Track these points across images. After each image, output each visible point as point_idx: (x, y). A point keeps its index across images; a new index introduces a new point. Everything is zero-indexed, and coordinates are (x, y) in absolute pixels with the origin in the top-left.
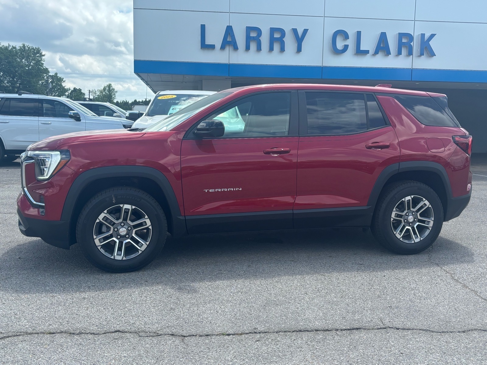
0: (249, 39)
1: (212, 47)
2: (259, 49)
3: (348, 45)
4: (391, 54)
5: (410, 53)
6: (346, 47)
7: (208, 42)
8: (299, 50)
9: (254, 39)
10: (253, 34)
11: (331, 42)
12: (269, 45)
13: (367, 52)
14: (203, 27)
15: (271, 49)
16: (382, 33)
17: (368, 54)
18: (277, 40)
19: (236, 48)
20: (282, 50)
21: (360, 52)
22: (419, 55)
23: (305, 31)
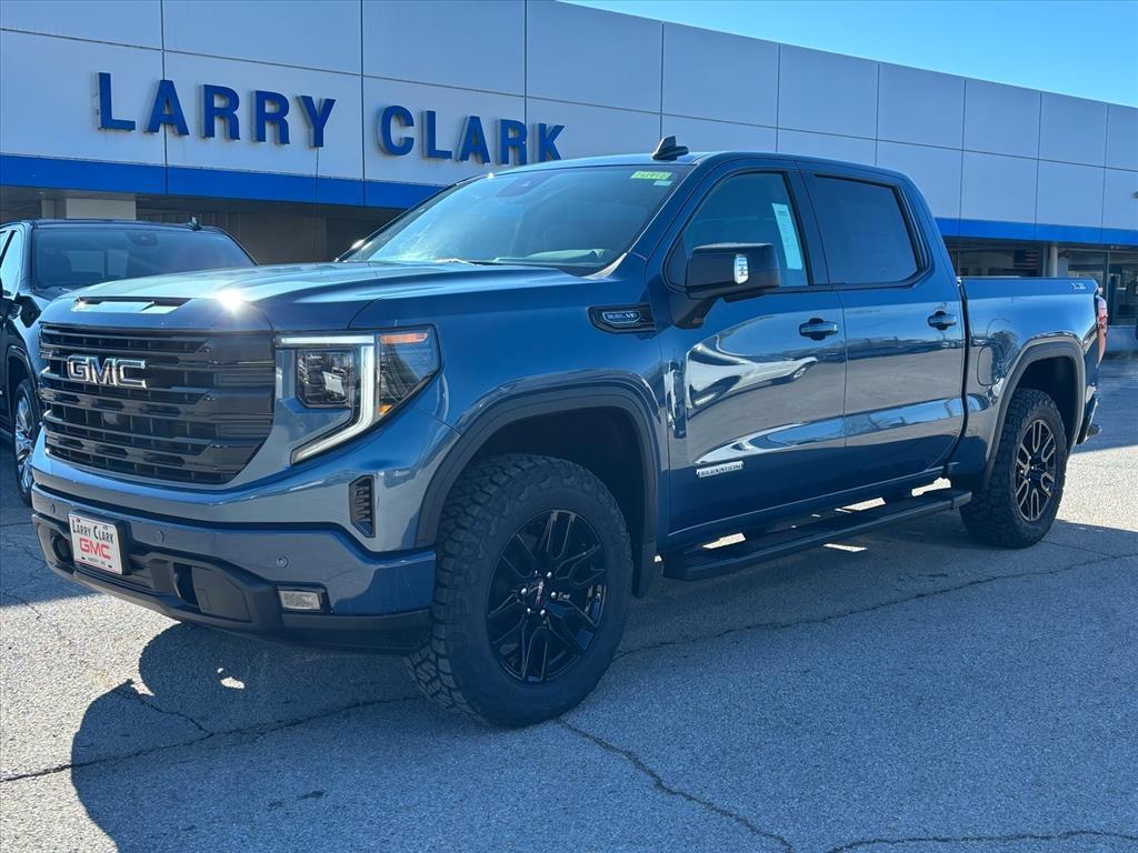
0: (210, 113)
1: (129, 126)
2: (233, 134)
3: (412, 138)
4: (489, 161)
5: (523, 162)
6: (408, 143)
7: (117, 115)
8: (318, 141)
9: (222, 113)
10: (218, 103)
11: (379, 129)
12: (255, 127)
13: (447, 155)
14: (105, 79)
16: (472, 117)
17: (449, 160)
18: (271, 118)
19: (183, 131)
20: (283, 138)
21: (432, 152)
22: (537, 159)
23: (329, 104)
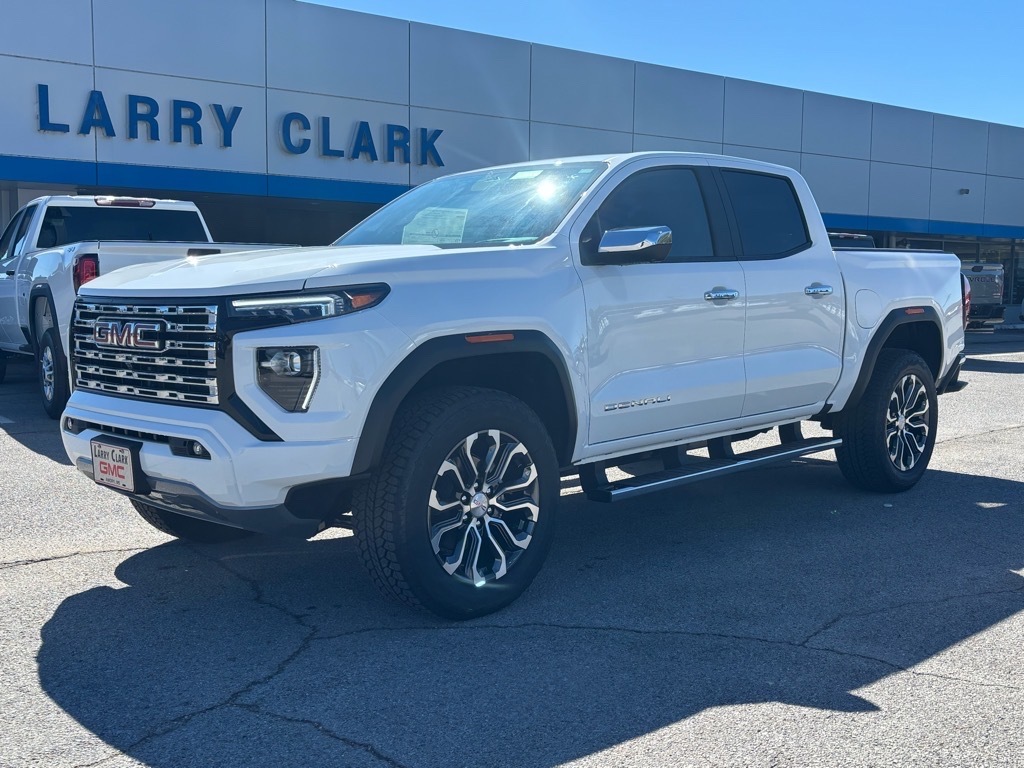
0: (133, 119)
1: (64, 128)
2: (154, 135)
3: (309, 140)
4: (377, 159)
5: (407, 160)
6: (306, 144)
8: (227, 142)
9: (142, 117)
10: (142, 109)
11: (281, 132)
12: (172, 130)
13: (340, 154)
14: (43, 91)
15: (177, 138)
16: (362, 123)
17: (342, 158)
18: (187, 122)
19: (110, 133)
20: (197, 139)
21: (328, 152)
22: (419, 162)
23: (237, 111)
